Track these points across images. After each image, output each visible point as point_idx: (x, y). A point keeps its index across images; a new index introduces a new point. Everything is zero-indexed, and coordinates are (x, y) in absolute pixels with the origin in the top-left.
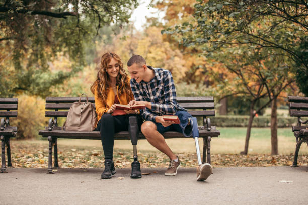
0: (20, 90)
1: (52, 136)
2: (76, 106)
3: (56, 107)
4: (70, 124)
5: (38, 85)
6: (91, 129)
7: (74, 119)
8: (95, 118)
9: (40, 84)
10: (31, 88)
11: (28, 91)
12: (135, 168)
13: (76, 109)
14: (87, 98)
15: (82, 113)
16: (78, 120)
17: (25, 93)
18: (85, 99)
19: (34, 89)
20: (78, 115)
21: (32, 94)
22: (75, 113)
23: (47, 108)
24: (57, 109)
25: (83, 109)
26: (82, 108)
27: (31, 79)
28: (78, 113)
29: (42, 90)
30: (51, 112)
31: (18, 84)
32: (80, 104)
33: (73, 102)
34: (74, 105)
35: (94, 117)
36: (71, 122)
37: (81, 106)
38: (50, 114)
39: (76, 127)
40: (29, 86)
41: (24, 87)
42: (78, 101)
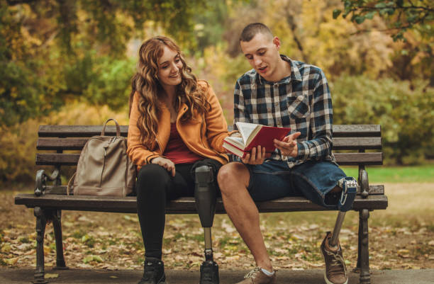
0: (71, 95)
1: (42, 208)
2: (95, 145)
3: (57, 145)
4: (82, 182)
5: (102, 85)
6: (124, 192)
7: (89, 172)
8: (132, 169)
9: (107, 83)
10: (90, 90)
11: (85, 96)
12: (207, 275)
13: (95, 150)
14: (118, 126)
15: (107, 158)
16: (97, 173)
17: (79, 101)
18: (114, 130)
19: (94, 92)
20: (98, 163)
21: (91, 102)
22: (91, 159)
23: (39, 148)
24: (60, 149)
25: (109, 151)
26: (106, 149)
27: (89, 74)
28: (98, 158)
29: (109, 94)
30: (48, 157)
31: (64, 82)
32: (103, 140)
33: (90, 135)
34: (91, 141)
35: (130, 166)
36: (84, 176)
37: (105, 144)
38: (45, 160)
39: (93, 188)
40: (86, 88)
41: (75, 88)
42: (99, 134)
